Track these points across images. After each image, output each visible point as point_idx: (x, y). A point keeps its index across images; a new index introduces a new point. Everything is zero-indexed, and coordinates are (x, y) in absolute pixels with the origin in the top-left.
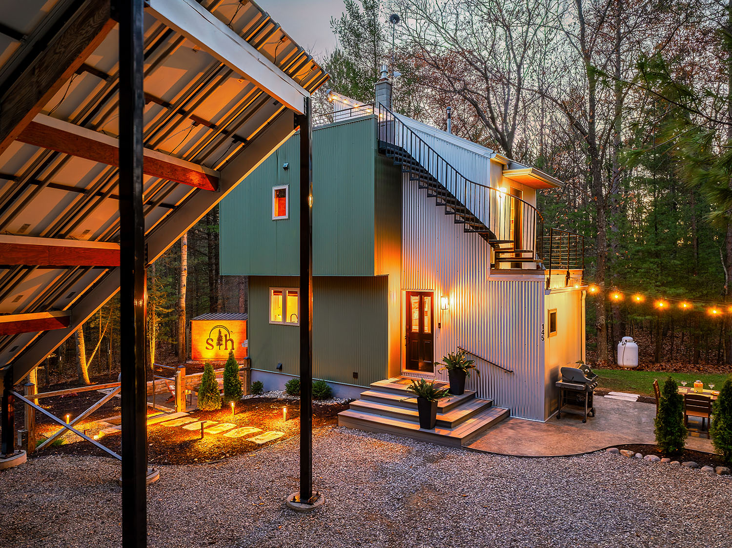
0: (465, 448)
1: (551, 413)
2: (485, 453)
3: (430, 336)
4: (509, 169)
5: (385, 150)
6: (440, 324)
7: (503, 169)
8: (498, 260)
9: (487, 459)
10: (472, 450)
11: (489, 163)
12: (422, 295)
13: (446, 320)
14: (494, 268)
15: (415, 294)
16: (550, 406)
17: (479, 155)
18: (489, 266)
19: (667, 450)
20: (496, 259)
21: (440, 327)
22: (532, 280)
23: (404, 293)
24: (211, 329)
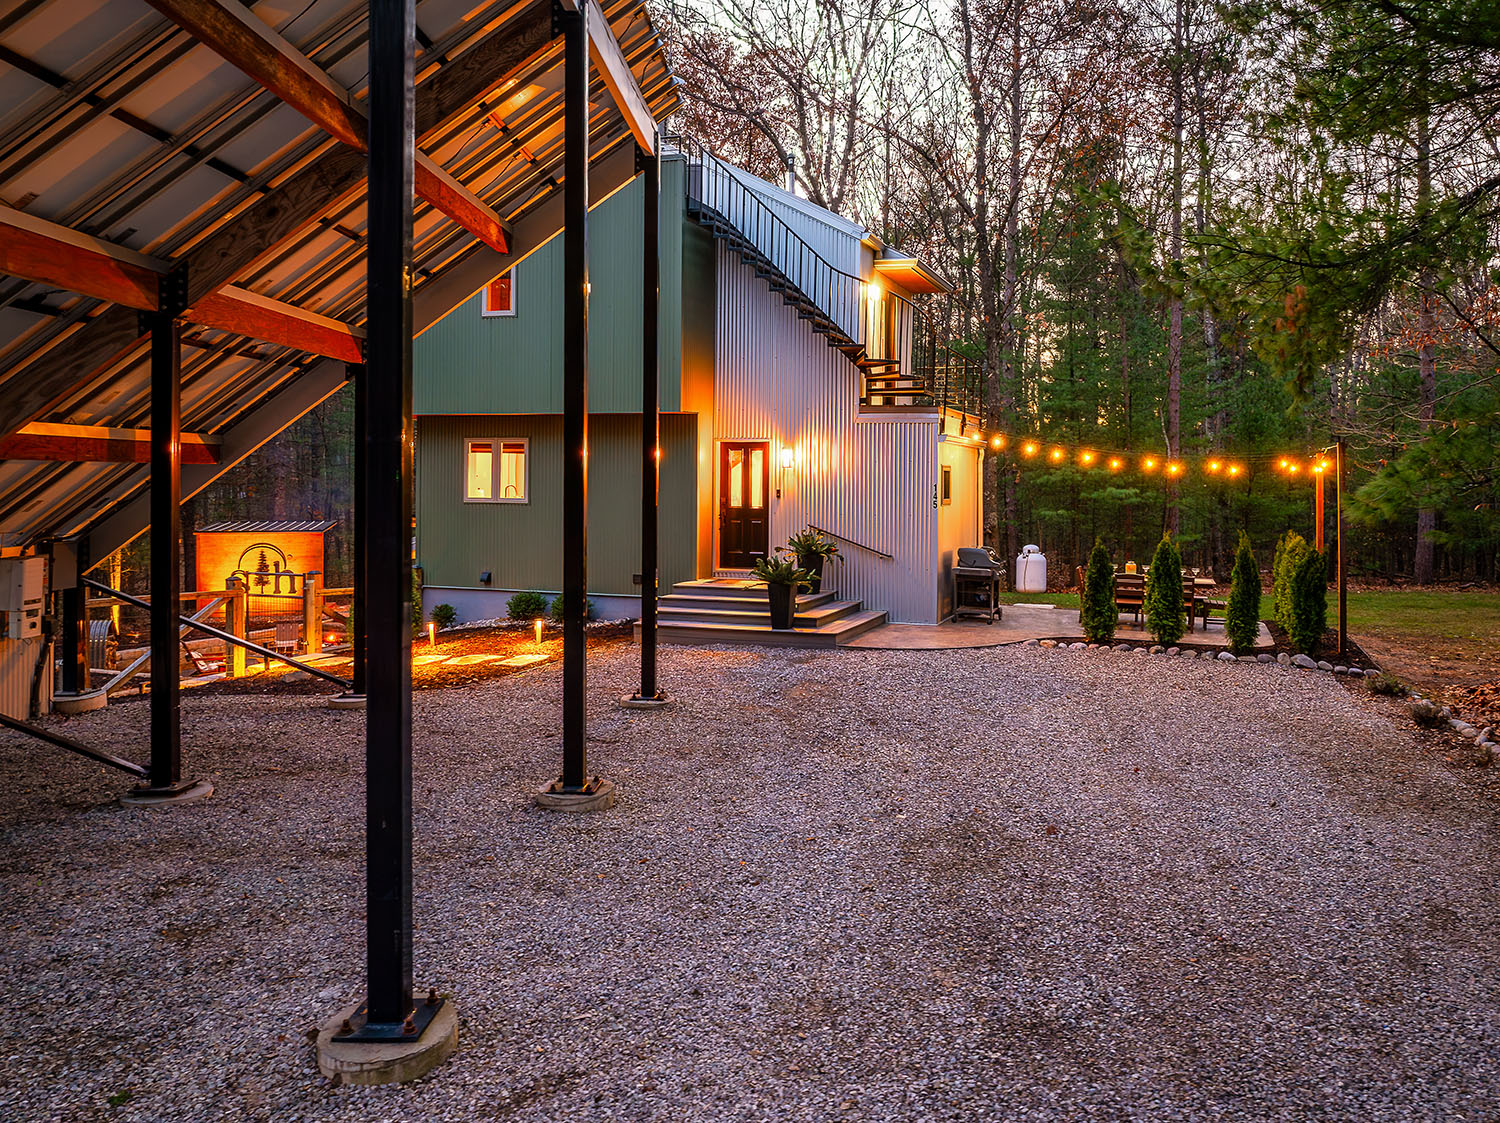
0: (840, 648)
1: (944, 617)
2: (870, 649)
3: (764, 512)
4: (884, 258)
5: (698, 213)
6: (778, 492)
7: (875, 258)
8: (871, 392)
9: (876, 654)
10: (852, 649)
11: (858, 243)
12: (747, 448)
13: (789, 485)
14: (865, 403)
15: (736, 446)
16: (943, 608)
17: (843, 233)
18: (857, 402)
19: (1095, 636)
20: (868, 390)
21: (779, 497)
22: (917, 421)
23: (718, 444)
24: (242, 550)
